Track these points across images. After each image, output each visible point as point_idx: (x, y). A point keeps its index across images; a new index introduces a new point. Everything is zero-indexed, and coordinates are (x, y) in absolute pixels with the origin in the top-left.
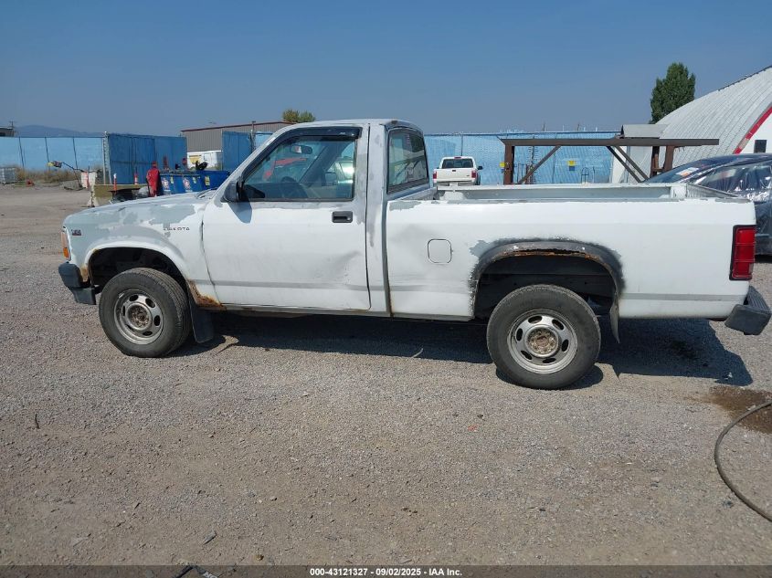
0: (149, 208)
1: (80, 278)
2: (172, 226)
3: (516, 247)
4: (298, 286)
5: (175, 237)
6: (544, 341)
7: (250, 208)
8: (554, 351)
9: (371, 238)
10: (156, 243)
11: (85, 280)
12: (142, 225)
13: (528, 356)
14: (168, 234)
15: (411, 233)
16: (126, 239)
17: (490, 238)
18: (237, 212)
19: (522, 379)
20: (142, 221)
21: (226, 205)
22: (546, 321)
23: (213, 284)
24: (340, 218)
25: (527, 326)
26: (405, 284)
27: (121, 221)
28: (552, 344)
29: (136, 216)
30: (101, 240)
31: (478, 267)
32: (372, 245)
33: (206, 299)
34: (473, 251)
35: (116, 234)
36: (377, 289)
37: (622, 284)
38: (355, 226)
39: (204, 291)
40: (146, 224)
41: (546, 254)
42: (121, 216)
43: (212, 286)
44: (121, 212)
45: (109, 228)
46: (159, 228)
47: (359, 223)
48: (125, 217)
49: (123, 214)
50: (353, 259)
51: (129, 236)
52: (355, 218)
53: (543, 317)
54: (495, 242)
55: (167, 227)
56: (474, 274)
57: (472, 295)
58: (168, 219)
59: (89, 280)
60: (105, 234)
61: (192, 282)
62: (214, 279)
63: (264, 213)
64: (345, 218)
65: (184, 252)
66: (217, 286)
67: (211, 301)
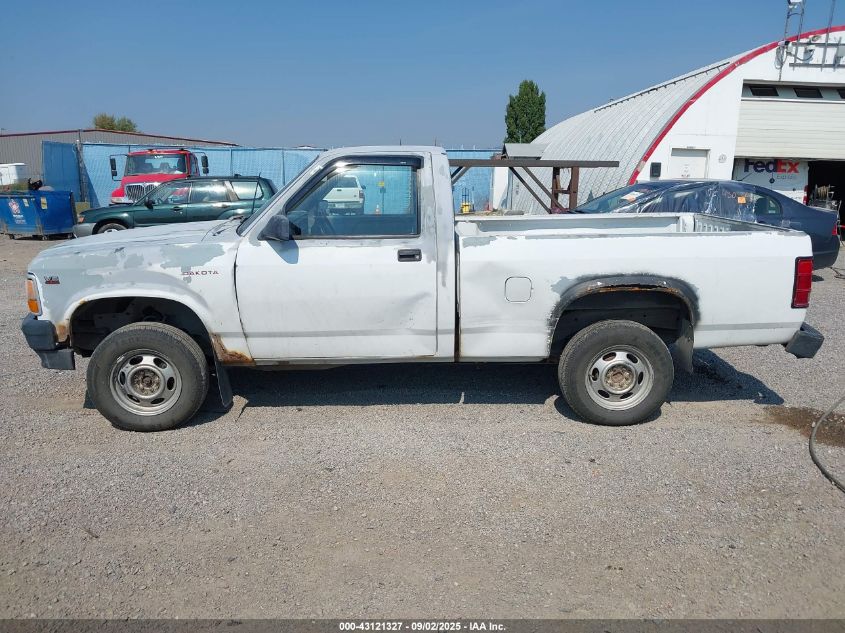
0: (159, 248)
1: (56, 338)
2: (193, 269)
3: (599, 284)
4: (353, 333)
5: (197, 283)
6: (620, 377)
7: (296, 247)
8: (632, 386)
9: (444, 277)
10: (172, 291)
11: (62, 339)
12: (150, 269)
13: (604, 394)
14: (189, 280)
15: (488, 270)
16: (128, 287)
17: (572, 275)
18: (280, 252)
19: (604, 419)
20: (150, 264)
21: (264, 243)
22: (621, 357)
23: (246, 336)
24: (406, 256)
25: (603, 365)
26: (477, 325)
27: (121, 265)
28: (627, 379)
29: (142, 259)
30: (92, 289)
31: (558, 306)
32: (444, 284)
33: (234, 355)
34: (554, 288)
35: (113, 282)
36: (446, 332)
37: (698, 316)
38: (425, 265)
39: (233, 345)
40: (157, 268)
41: (630, 289)
42: (119, 259)
43: (243, 339)
44: (118, 254)
45: (103, 274)
46: (176, 272)
47: (429, 262)
48: (125, 260)
49: (123, 256)
50: (420, 301)
51: (133, 283)
52: (424, 256)
53: (617, 353)
54: (577, 279)
55: (187, 271)
56: (555, 313)
57: (550, 335)
58: (188, 262)
59: (68, 339)
60: (98, 281)
61: (218, 336)
62: (247, 330)
63: (314, 253)
64: (413, 256)
65: (209, 301)
66: (250, 339)
67: (241, 356)
